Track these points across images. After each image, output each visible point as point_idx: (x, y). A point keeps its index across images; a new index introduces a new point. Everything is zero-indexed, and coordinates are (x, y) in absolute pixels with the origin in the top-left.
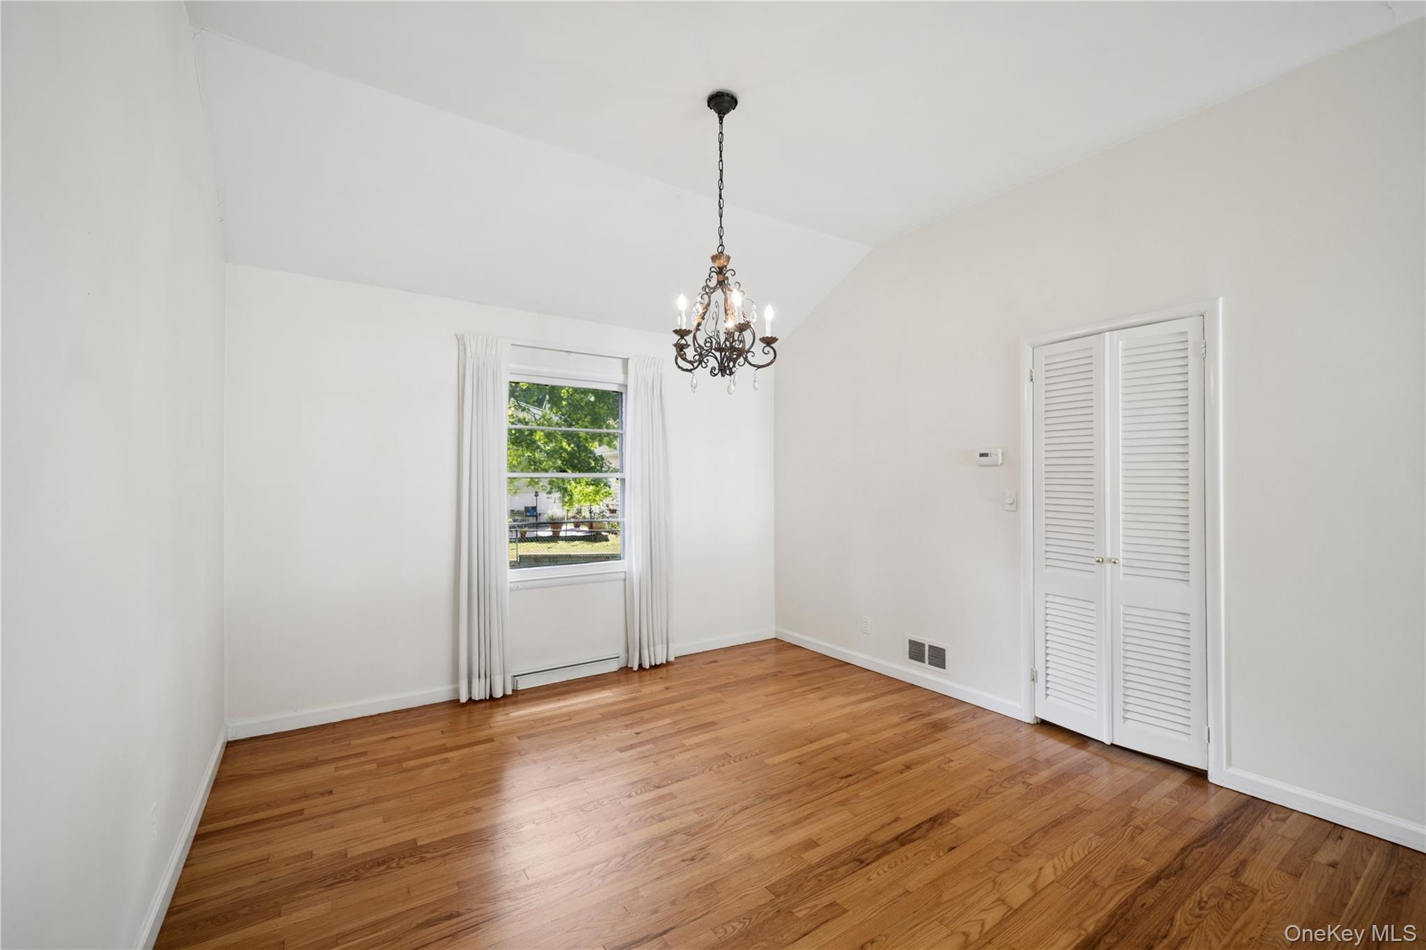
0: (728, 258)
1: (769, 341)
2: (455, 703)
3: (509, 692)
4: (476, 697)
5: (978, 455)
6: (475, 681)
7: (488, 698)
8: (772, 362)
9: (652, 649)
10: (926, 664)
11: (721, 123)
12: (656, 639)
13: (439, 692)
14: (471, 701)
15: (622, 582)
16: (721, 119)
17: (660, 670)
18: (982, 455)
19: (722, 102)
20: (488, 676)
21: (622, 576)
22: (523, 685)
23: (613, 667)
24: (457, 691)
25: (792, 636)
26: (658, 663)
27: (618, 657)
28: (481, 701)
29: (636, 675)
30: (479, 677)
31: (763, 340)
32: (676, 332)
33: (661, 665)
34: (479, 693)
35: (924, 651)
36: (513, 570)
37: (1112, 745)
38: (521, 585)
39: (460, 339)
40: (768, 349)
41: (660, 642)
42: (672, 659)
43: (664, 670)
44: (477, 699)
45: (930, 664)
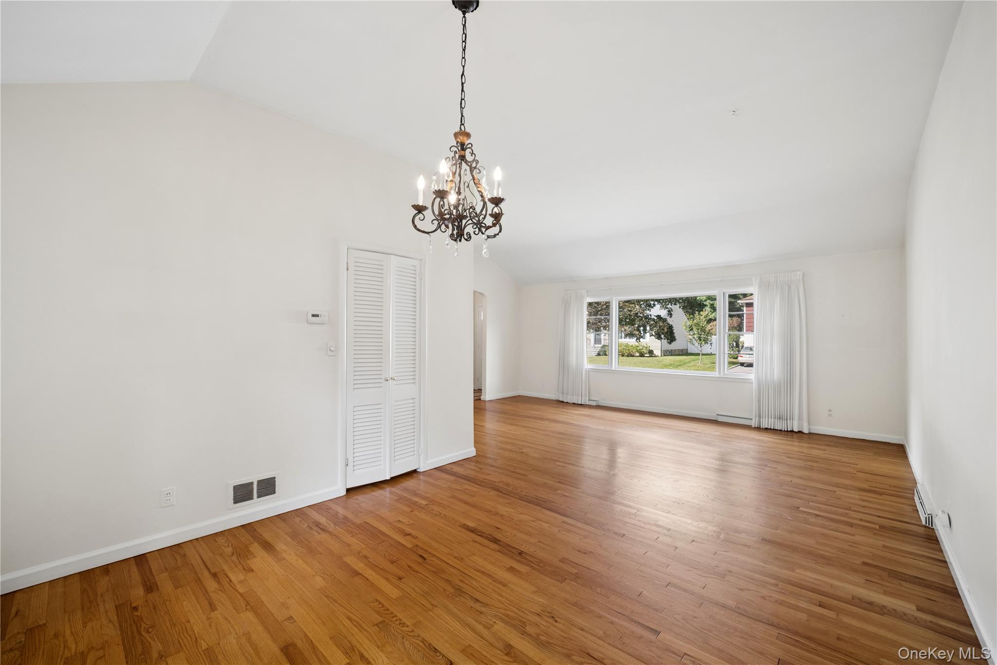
5: (311, 315)
10: (256, 499)
18: (313, 316)
35: (253, 488)
45: (260, 497)
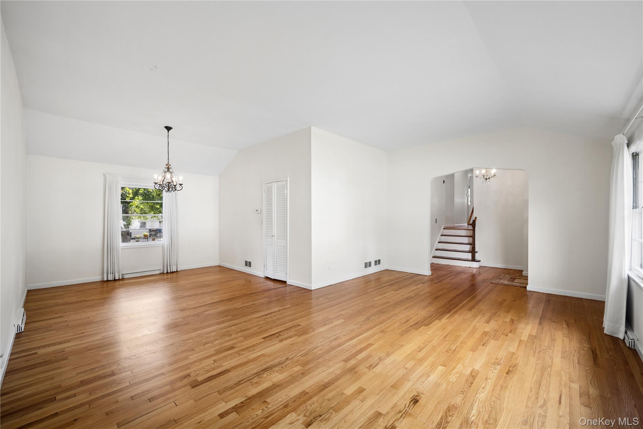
0: (170, 165)
1: (181, 185)
2: (103, 282)
3: (121, 278)
4: (109, 279)
5: (256, 211)
6: (109, 275)
7: (113, 280)
8: (181, 189)
9: (171, 267)
10: (248, 267)
11: (168, 133)
12: (173, 264)
13: (98, 278)
14: (108, 281)
15: (162, 247)
16: (168, 132)
17: (174, 274)
19: (168, 128)
20: (113, 273)
21: (162, 245)
22: (126, 277)
23: (158, 272)
24: (103, 278)
25: (223, 264)
26: (173, 271)
27: (160, 270)
28: (111, 280)
29: (166, 274)
30: (111, 274)
31: (179, 184)
32: (154, 183)
33: (174, 272)
34: (111, 278)
35: (248, 263)
36: (123, 243)
37: (274, 279)
38: (126, 247)
39: (104, 175)
40: (180, 186)
41: (174, 264)
42: (178, 270)
43: (176, 273)
44: (110, 280)
45: (249, 266)
